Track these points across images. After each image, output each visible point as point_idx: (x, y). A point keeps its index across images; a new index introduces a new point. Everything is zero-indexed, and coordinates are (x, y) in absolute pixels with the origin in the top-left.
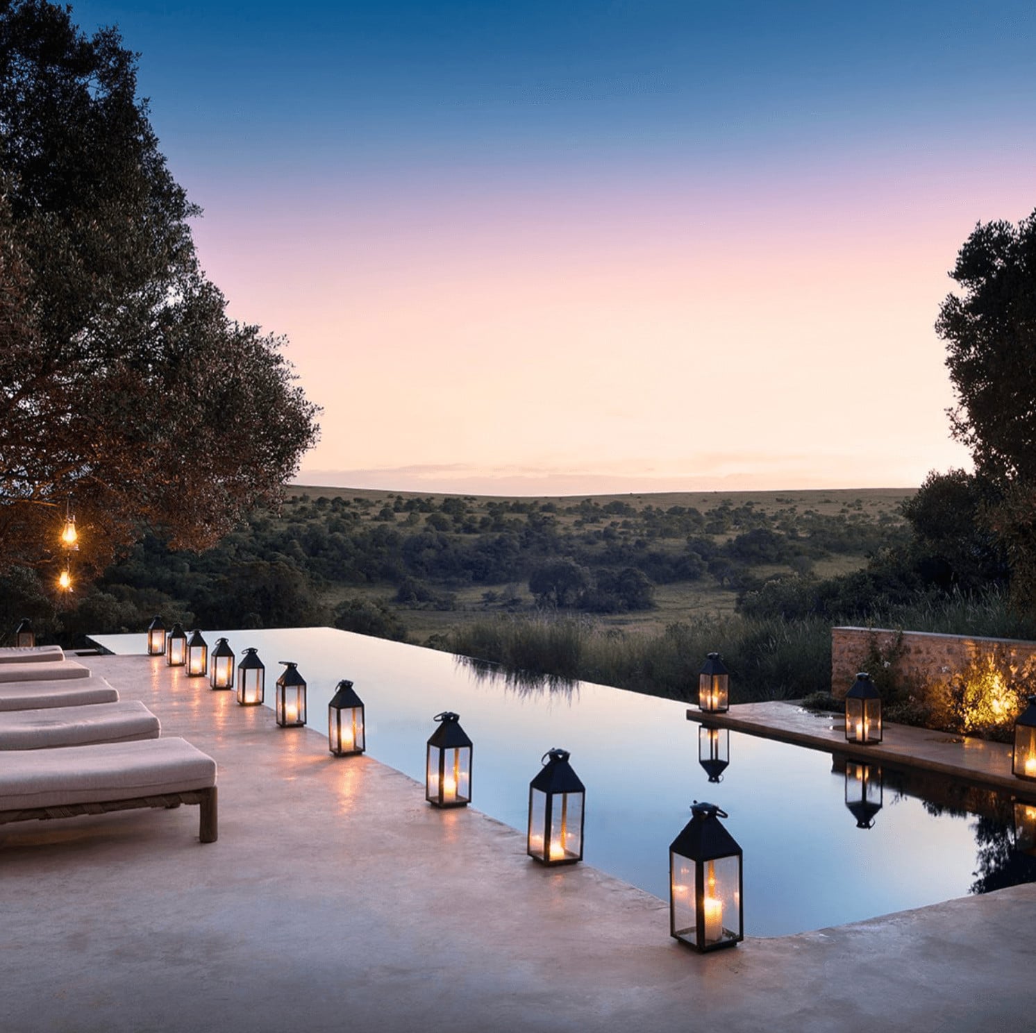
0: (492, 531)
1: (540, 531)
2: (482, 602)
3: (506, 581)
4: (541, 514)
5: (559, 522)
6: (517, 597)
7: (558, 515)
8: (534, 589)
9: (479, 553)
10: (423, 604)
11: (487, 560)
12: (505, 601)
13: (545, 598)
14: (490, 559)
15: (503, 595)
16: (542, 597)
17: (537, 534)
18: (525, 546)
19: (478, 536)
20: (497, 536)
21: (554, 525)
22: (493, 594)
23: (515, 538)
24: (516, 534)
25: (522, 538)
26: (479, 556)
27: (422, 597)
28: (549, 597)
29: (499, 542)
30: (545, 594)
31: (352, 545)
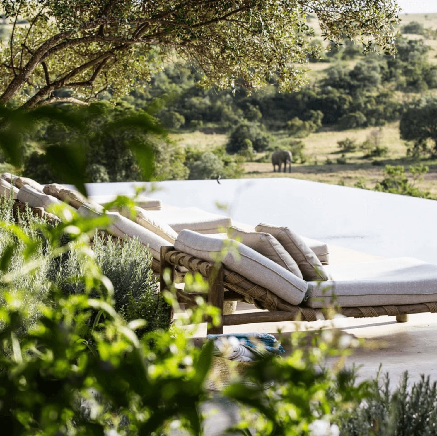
0: (343, 58)
1: (406, 60)
2: (337, 153)
3: (364, 125)
4: (404, 36)
5: (429, 48)
6: (381, 146)
7: (427, 38)
8: (406, 135)
9: (330, 88)
10: (262, 155)
11: (340, 98)
12: (367, 152)
13: (421, 147)
14: (344, 96)
15: (366, 143)
16: (416, 146)
17: (401, 63)
18: (387, 78)
19: (326, 66)
20: (351, 65)
21: (424, 51)
22: (351, 143)
23: (374, 69)
24: (376, 63)
25: (382, 68)
26: (329, 92)
27: (258, 146)
28: (424, 146)
29: (355, 74)
30: (420, 142)
31: (164, 77)
